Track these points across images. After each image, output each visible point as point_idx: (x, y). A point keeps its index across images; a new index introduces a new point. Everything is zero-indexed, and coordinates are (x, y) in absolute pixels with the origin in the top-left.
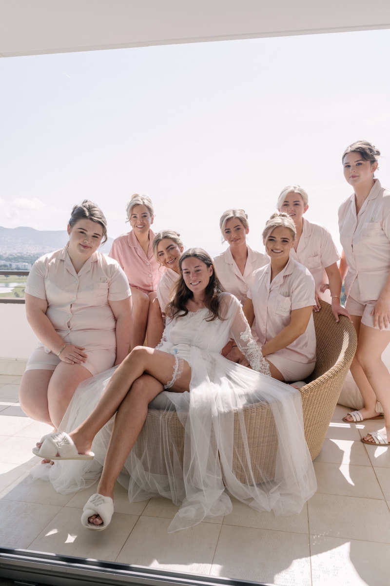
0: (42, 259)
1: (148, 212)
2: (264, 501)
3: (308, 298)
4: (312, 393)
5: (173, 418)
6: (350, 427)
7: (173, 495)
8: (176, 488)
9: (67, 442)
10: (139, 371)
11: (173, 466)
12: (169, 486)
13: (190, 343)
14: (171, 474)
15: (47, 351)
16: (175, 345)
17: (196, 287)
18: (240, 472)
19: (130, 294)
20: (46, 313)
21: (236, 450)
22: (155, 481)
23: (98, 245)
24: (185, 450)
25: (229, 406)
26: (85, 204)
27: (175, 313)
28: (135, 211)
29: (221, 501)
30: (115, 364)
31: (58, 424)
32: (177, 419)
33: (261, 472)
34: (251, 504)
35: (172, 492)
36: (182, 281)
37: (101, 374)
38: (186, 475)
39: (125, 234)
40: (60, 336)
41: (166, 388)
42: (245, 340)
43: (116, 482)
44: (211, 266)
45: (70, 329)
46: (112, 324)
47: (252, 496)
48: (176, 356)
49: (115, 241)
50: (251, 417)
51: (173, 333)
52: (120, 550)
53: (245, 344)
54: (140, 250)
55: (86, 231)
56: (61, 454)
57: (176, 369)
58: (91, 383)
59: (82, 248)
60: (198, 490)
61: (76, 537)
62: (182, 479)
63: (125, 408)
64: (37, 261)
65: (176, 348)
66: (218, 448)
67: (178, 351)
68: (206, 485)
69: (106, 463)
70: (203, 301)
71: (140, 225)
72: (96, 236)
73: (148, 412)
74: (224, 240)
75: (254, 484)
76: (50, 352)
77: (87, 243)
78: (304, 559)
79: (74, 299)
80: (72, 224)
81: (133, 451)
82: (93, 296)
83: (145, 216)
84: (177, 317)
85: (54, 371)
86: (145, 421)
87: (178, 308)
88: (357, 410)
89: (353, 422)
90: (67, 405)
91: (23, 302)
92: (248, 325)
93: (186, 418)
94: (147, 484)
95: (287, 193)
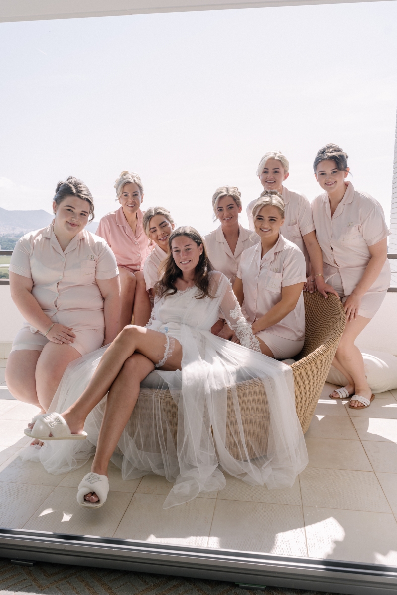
0: (27, 237)
1: (139, 191)
2: (258, 475)
3: (300, 275)
4: (304, 370)
5: (166, 396)
6: (336, 403)
7: (167, 472)
8: (170, 465)
9: (60, 422)
10: (130, 350)
11: (166, 444)
12: (162, 464)
13: (179, 320)
14: (164, 451)
15: (33, 331)
16: (164, 323)
17: (186, 266)
18: (233, 448)
19: (118, 273)
20: (31, 292)
21: (230, 426)
22: (149, 460)
23: (85, 223)
24: (178, 428)
25: (222, 383)
26: (70, 181)
27: (164, 292)
28: (126, 189)
29: (214, 476)
30: (104, 344)
31: (48, 406)
32: (170, 397)
33: (253, 447)
34: (244, 479)
35: (165, 468)
36: (172, 259)
37: (90, 355)
38: (179, 452)
39: (113, 212)
40: (47, 316)
41: (157, 366)
42: (234, 317)
43: (110, 462)
44: (201, 244)
45: (57, 309)
46: (100, 304)
47: (246, 470)
48: (167, 334)
49: (103, 219)
50: (244, 394)
51: (163, 312)
52: (116, 527)
53: (234, 322)
54: (128, 229)
55: (74, 208)
56: (54, 435)
57: (168, 348)
58: (80, 364)
59: (70, 226)
60: (191, 466)
61: (71, 515)
62: (176, 457)
63: (117, 388)
64: (21, 239)
65: (166, 327)
66: (211, 423)
67: (169, 330)
68: (200, 462)
69: (100, 442)
70: (193, 280)
71: (131, 204)
72: (84, 214)
73: (140, 391)
74: (215, 218)
75: (248, 458)
76: (37, 332)
77: (75, 221)
78: (299, 529)
79: (60, 278)
80: (58, 201)
81: (125, 430)
82: (81, 275)
83: (136, 195)
84: (166, 296)
85: (41, 351)
86: (138, 400)
87: (166, 286)
88: (344, 387)
89: (339, 398)
90: (57, 385)
91: (7, 283)
92: (238, 303)
93: (179, 396)
94: (140, 461)
95: (267, 159)
